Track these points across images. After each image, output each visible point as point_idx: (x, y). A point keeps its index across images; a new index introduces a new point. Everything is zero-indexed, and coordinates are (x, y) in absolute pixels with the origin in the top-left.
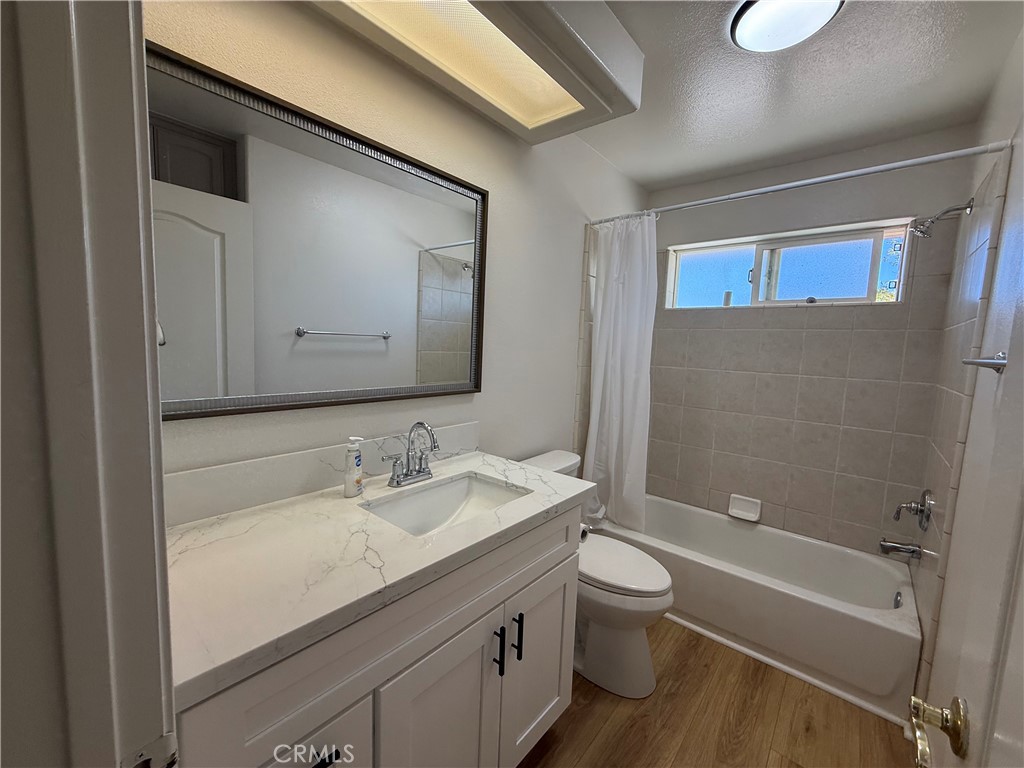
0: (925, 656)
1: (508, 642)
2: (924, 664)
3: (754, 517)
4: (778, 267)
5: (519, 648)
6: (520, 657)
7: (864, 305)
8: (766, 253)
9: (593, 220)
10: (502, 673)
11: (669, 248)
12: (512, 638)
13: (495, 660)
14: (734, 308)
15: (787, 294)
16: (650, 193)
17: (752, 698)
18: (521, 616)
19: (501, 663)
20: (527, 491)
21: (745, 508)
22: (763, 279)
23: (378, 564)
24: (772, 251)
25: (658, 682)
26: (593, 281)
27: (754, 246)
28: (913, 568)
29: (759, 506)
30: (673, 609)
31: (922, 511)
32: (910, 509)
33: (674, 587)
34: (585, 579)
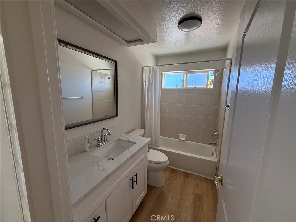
0: (218, 165)
1: (134, 181)
2: (217, 167)
3: (184, 139)
4: (188, 79)
5: (136, 182)
6: (136, 184)
7: (206, 89)
8: (185, 75)
9: (144, 66)
10: (133, 188)
11: (163, 73)
12: (135, 180)
13: (131, 186)
14: (179, 89)
15: (190, 86)
16: (158, 58)
17: (186, 181)
18: (136, 174)
19: (133, 186)
20: (135, 143)
21: (182, 137)
22: (185, 82)
23: (103, 170)
24: (187, 74)
25: (166, 182)
26: (144, 83)
27: (183, 73)
28: (216, 147)
29: (185, 137)
30: (169, 165)
31: (217, 135)
32: (215, 134)
33: (169, 160)
34: (149, 162)
